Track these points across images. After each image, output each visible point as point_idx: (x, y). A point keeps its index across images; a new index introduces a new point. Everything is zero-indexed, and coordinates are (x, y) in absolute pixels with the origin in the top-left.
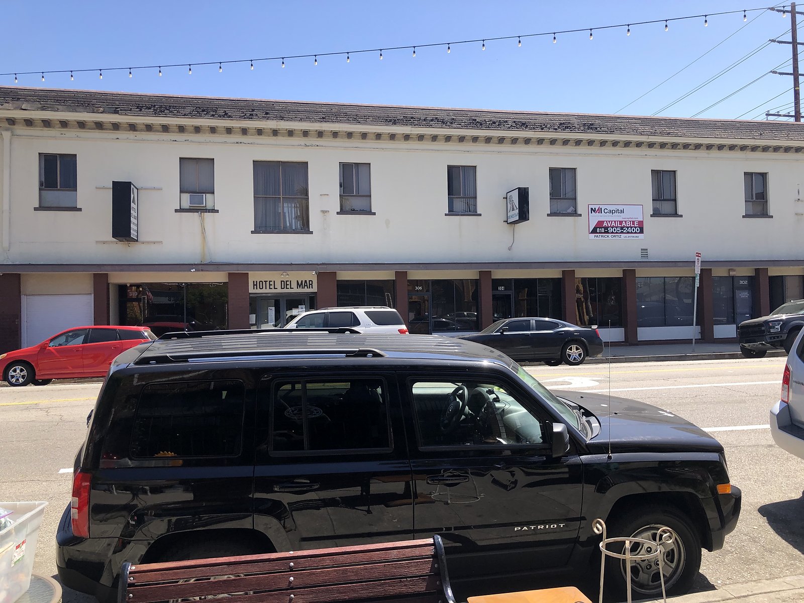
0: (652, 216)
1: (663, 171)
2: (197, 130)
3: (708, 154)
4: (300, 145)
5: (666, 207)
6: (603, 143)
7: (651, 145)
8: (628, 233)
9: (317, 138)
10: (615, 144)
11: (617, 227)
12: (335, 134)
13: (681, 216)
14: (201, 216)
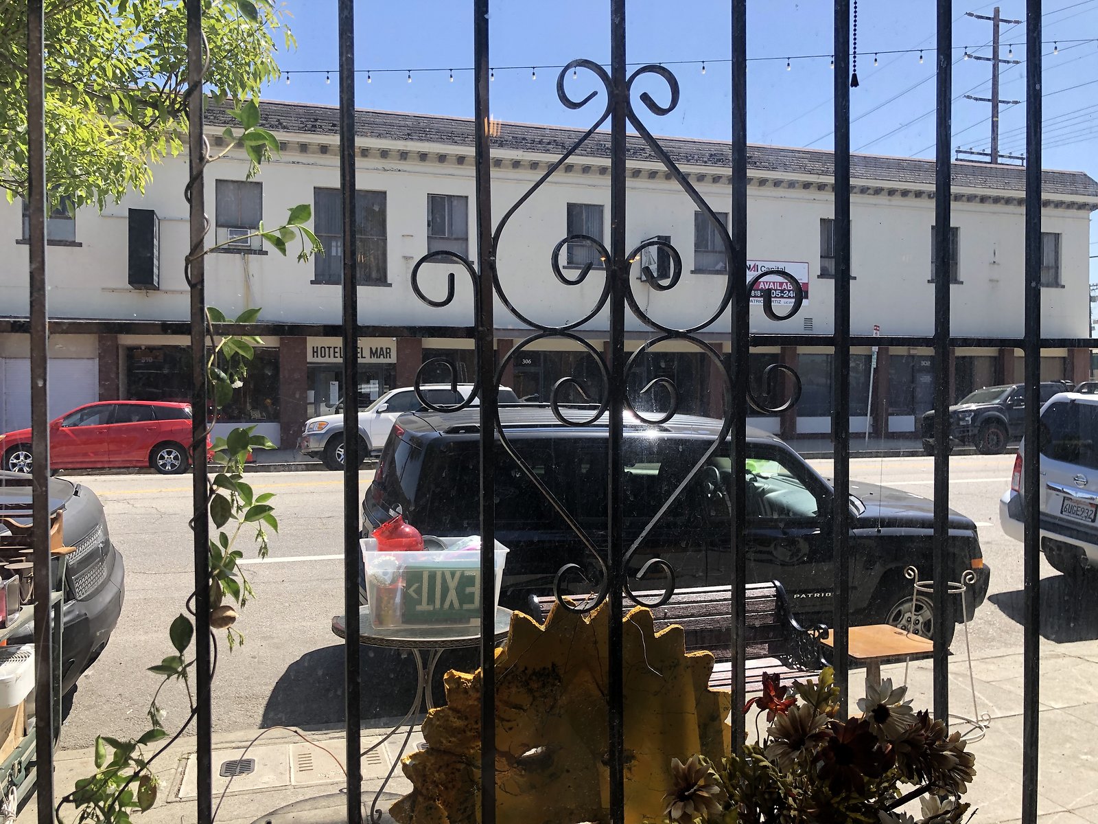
0: (818, 277)
3: (890, 200)
4: (377, 169)
6: (763, 182)
7: (821, 187)
8: (789, 297)
9: (400, 160)
10: (777, 183)
12: (423, 157)
14: (244, 259)
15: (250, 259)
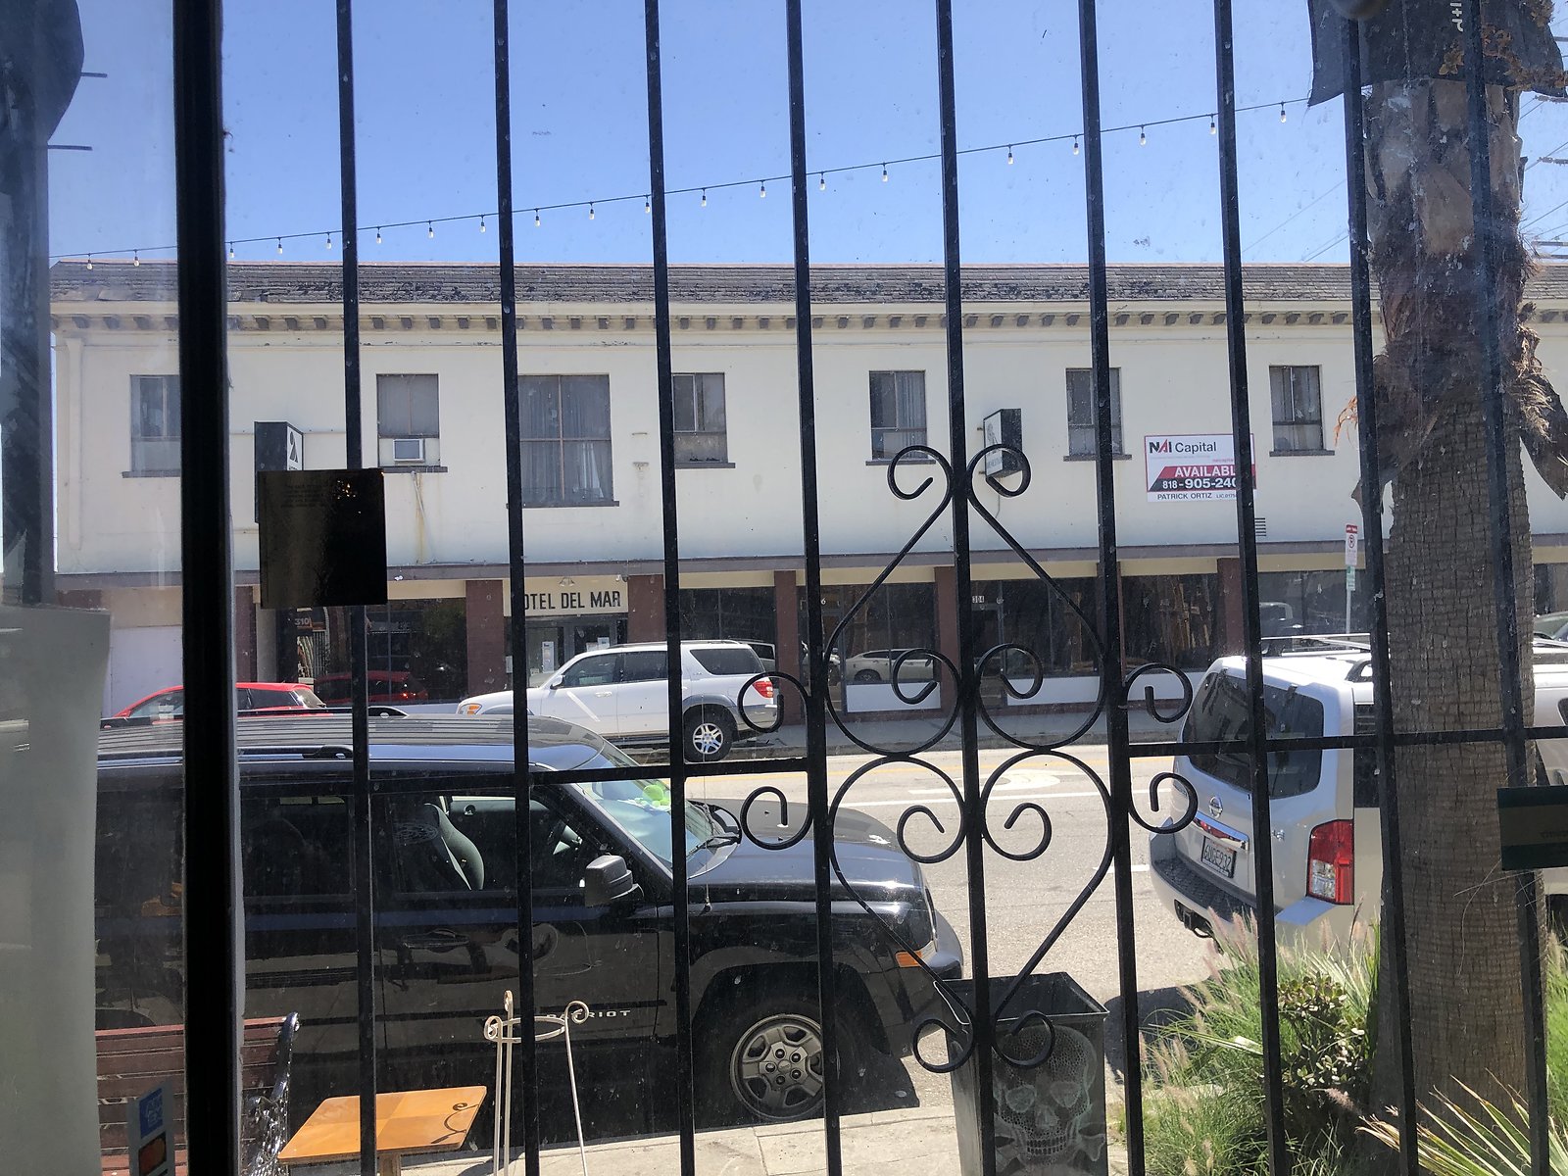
0: (1272, 454)
1: (1294, 367)
2: (407, 323)
4: (595, 345)
5: (1301, 436)
6: (1171, 319)
7: (1266, 319)
8: (1226, 488)
9: (625, 330)
10: (1194, 319)
11: (1202, 478)
13: (1330, 453)
14: (415, 479)
15: (423, 480)
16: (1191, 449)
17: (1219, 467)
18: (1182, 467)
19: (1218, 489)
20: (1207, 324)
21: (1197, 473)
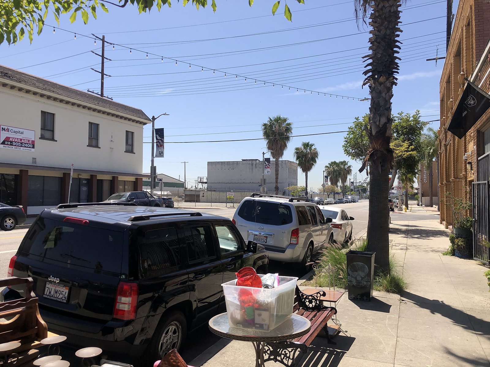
0: (40, 138)
1: (48, 113)
3: (72, 108)
5: (48, 134)
6: (13, 87)
7: (42, 96)
8: (25, 147)
10: (20, 89)
11: (18, 143)
13: (56, 141)
16: (15, 132)
17: (24, 140)
18: (12, 138)
19: (23, 147)
20: (23, 92)
21: (17, 141)
